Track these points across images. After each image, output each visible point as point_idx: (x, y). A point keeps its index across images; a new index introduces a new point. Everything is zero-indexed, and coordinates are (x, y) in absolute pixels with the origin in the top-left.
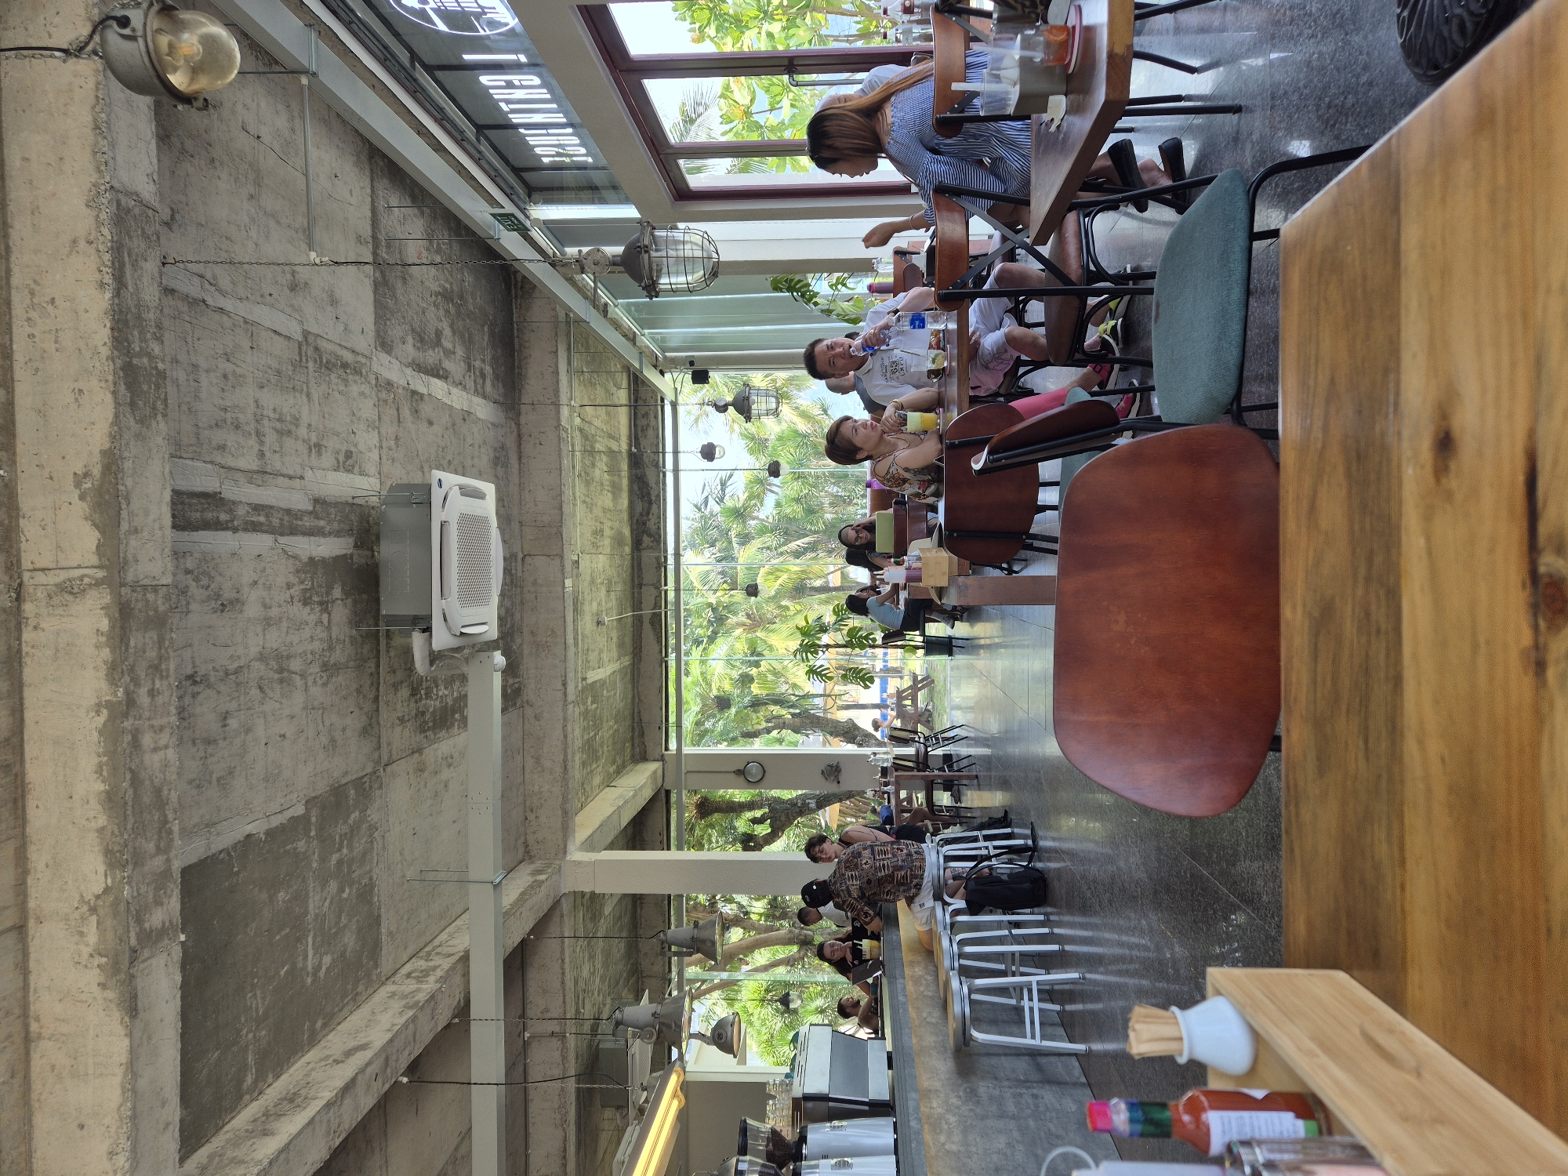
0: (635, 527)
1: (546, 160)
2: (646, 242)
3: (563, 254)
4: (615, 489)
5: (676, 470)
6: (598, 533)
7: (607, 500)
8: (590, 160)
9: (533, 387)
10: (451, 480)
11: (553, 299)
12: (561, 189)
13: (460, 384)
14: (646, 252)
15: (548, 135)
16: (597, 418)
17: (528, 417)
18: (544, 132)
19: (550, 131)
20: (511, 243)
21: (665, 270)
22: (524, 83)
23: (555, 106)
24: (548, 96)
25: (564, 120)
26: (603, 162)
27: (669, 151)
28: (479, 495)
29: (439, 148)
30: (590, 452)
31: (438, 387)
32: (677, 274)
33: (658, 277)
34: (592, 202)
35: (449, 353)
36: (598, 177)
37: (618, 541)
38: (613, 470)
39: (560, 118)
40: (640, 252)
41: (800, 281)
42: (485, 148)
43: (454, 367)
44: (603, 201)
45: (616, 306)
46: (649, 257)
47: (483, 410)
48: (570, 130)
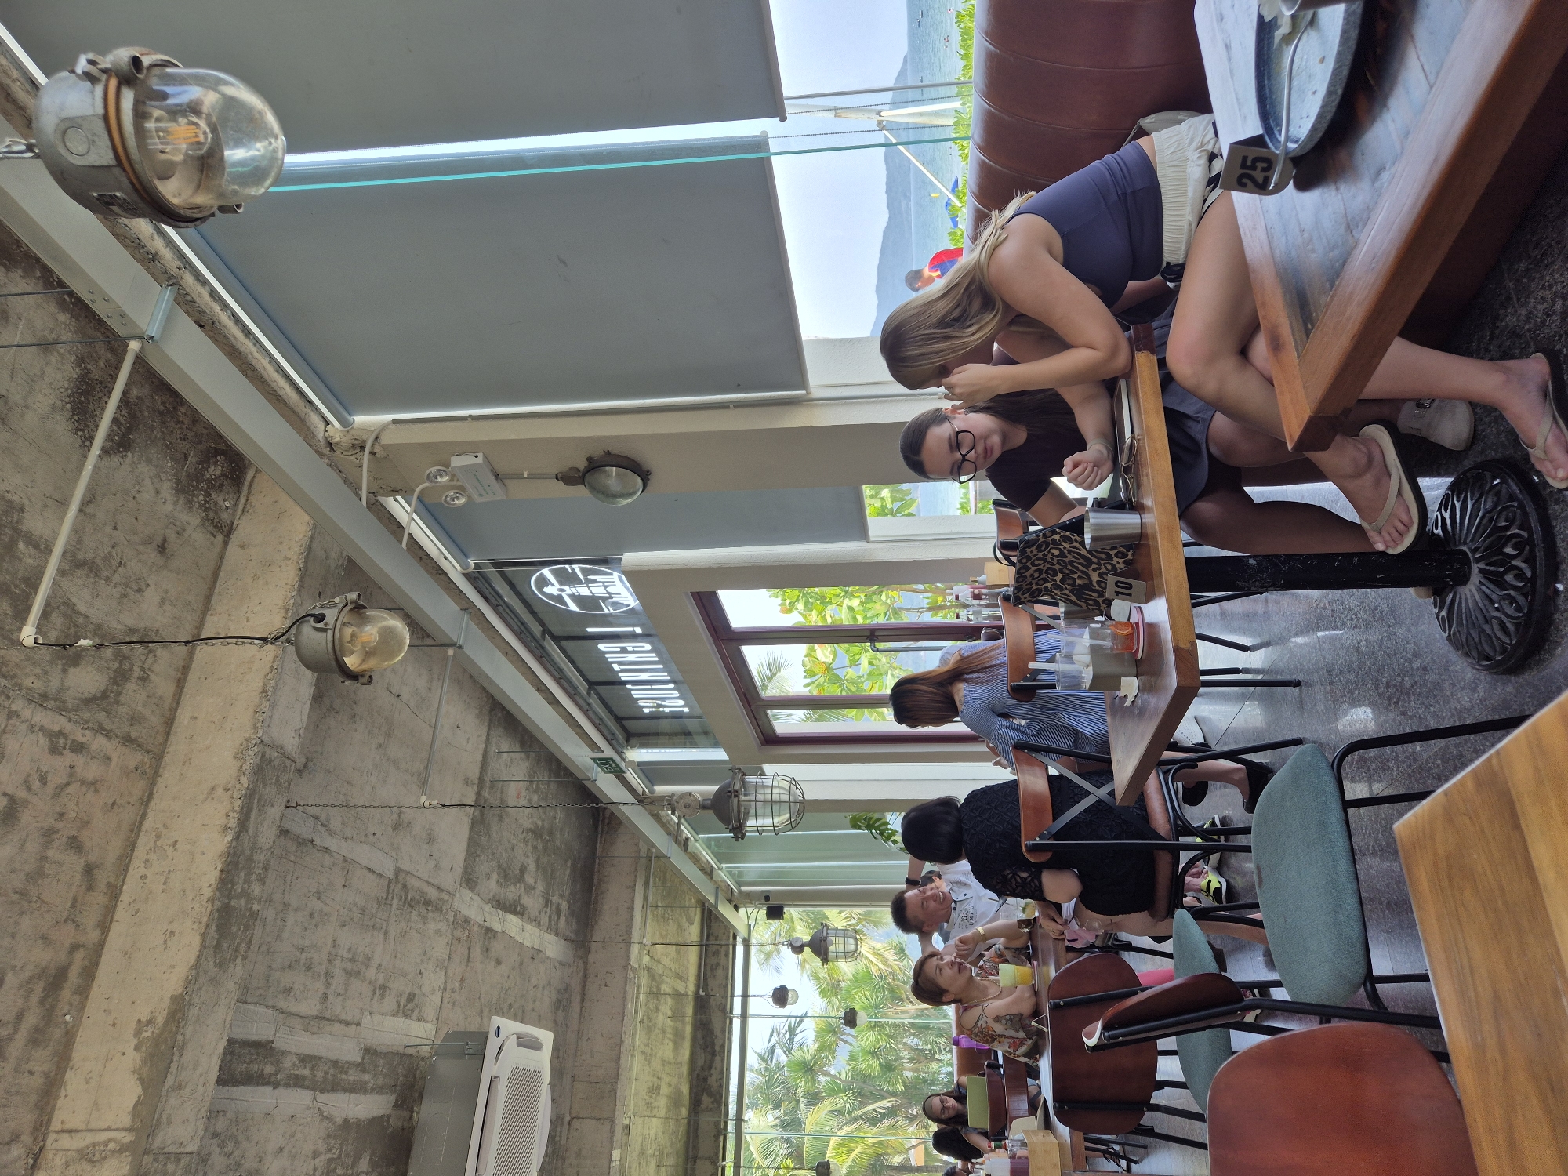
0: (695, 1083)
1: (646, 710)
2: (737, 787)
3: (652, 792)
4: (678, 1036)
5: (744, 1016)
6: (654, 1090)
7: (666, 1050)
8: (686, 710)
9: (606, 924)
10: (510, 1027)
11: (637, 834)
12: (657, 734)
13: (535, 921)
14: (736, 796)
15: (652, 689)
16: (667, 957)
17: (597, 955)
18: (649, 687)
19: (654, 687)
20: (607, 785)
21: (752, 811)
22: (636, 649)
23: (661, 666)
24: (657, 659)
25: (668, 678)
26: (698, 711)
27: (760, 703)
28: (534, 1045)
29: (553, 701)
30: (655, 994)
31: (512, 924)
32: (764, 816)
33: (746, 820)
34: (684, 745)
35: (530, 889)
36: (692, 725)
37: (675, 1100)
38: (677, 1015)
39: (665, 676)
40: (730, 797)
41: (879, 820)
42: (594, 701)
43: (533, 903)
44: (694, 745)
45: (696, 841)
46: (738, 801)
47: (553, 947)
48: (672, 686)
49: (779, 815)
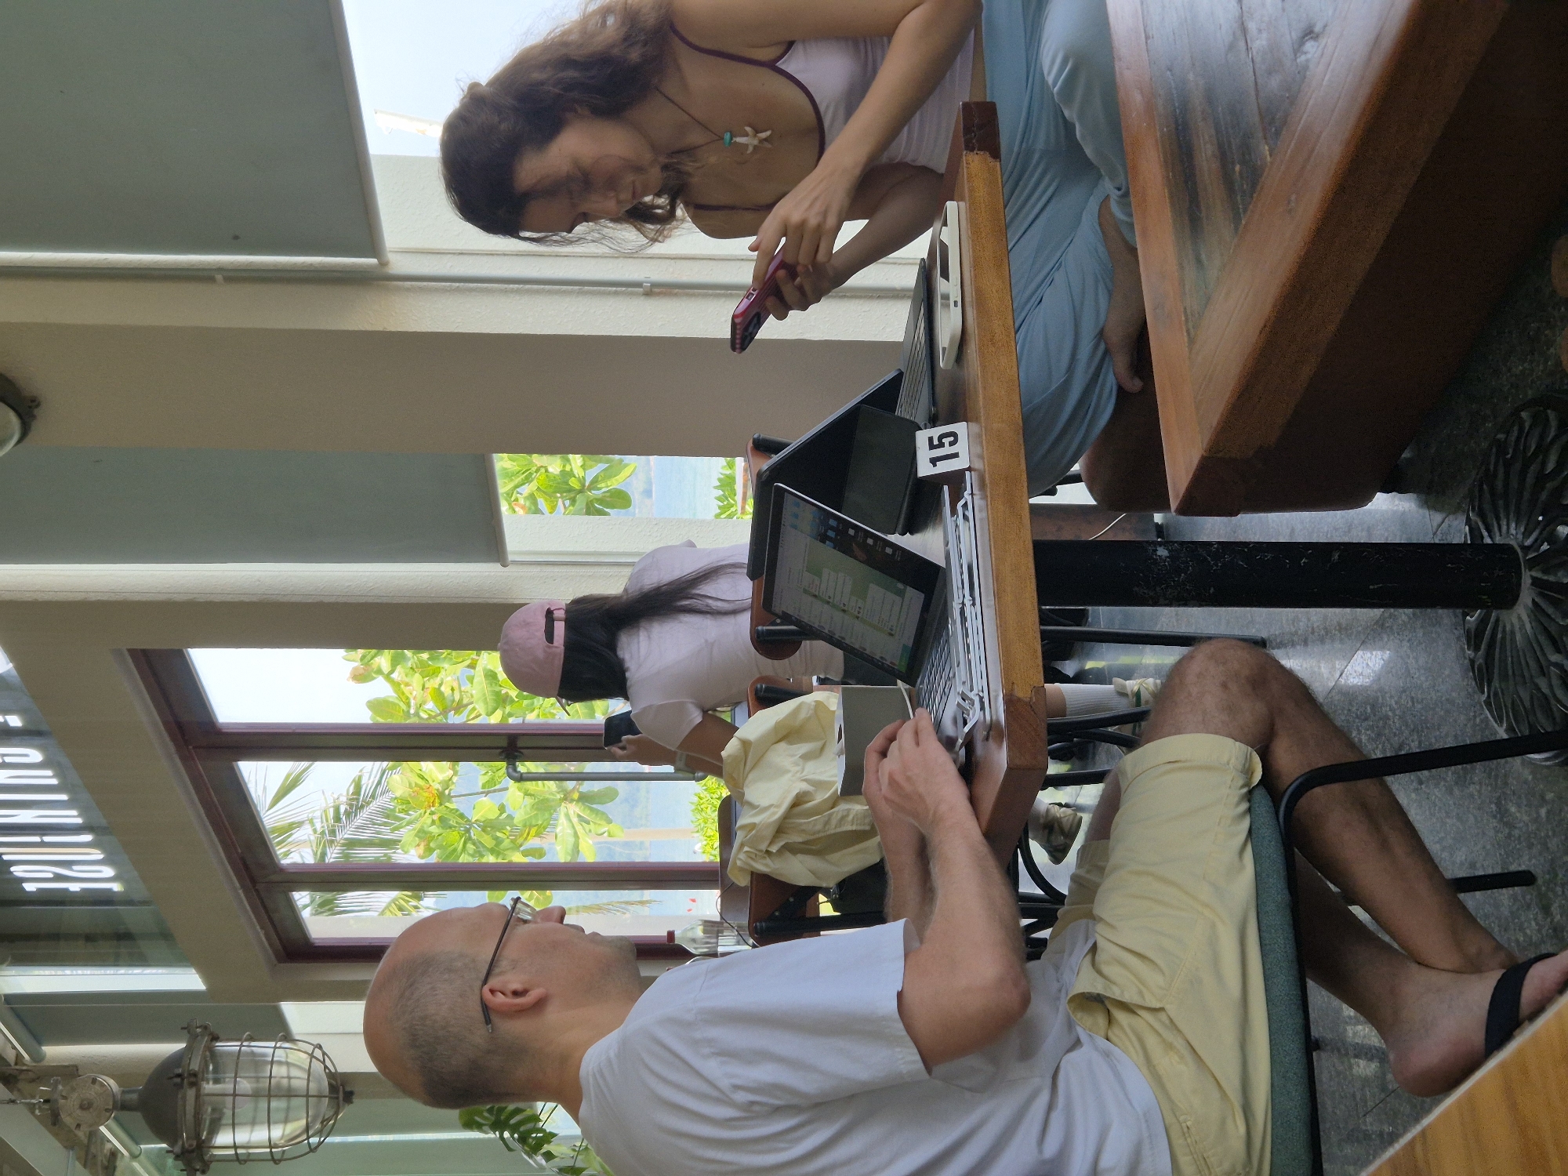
1: (29, 887)
2: (195, 1066)
3: (37, 1057)
8: (116, 887)
12: (55, 937)
15: (43, 844)
18: (37, 839)
19: (47, 839)
22: (8, 760)
23: (64, 797)
24: (54, 781)
25: (79, 821)
26: (141, 892)
27: (274, 878)
34: (116, 961)
36: (132, 917)
39: (72, 817)
44: (140, 959)
46: (198, 1096)
48: (87, 838)
49: (286, 1121)
